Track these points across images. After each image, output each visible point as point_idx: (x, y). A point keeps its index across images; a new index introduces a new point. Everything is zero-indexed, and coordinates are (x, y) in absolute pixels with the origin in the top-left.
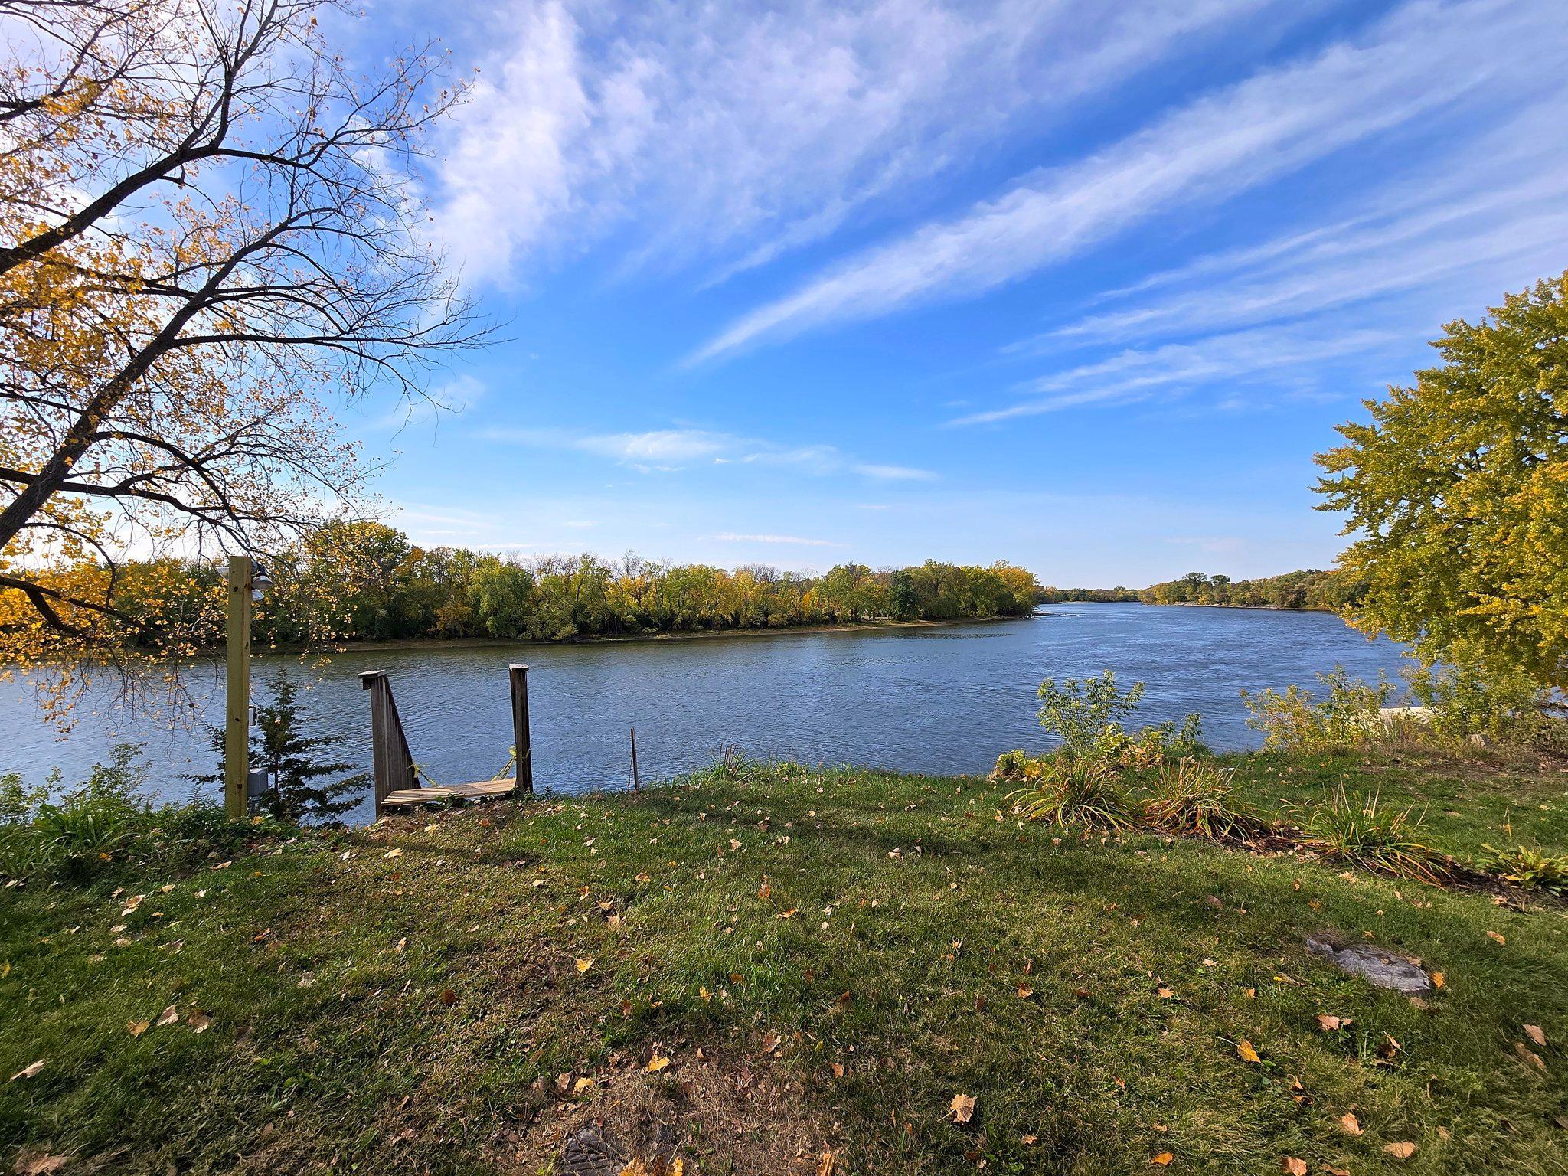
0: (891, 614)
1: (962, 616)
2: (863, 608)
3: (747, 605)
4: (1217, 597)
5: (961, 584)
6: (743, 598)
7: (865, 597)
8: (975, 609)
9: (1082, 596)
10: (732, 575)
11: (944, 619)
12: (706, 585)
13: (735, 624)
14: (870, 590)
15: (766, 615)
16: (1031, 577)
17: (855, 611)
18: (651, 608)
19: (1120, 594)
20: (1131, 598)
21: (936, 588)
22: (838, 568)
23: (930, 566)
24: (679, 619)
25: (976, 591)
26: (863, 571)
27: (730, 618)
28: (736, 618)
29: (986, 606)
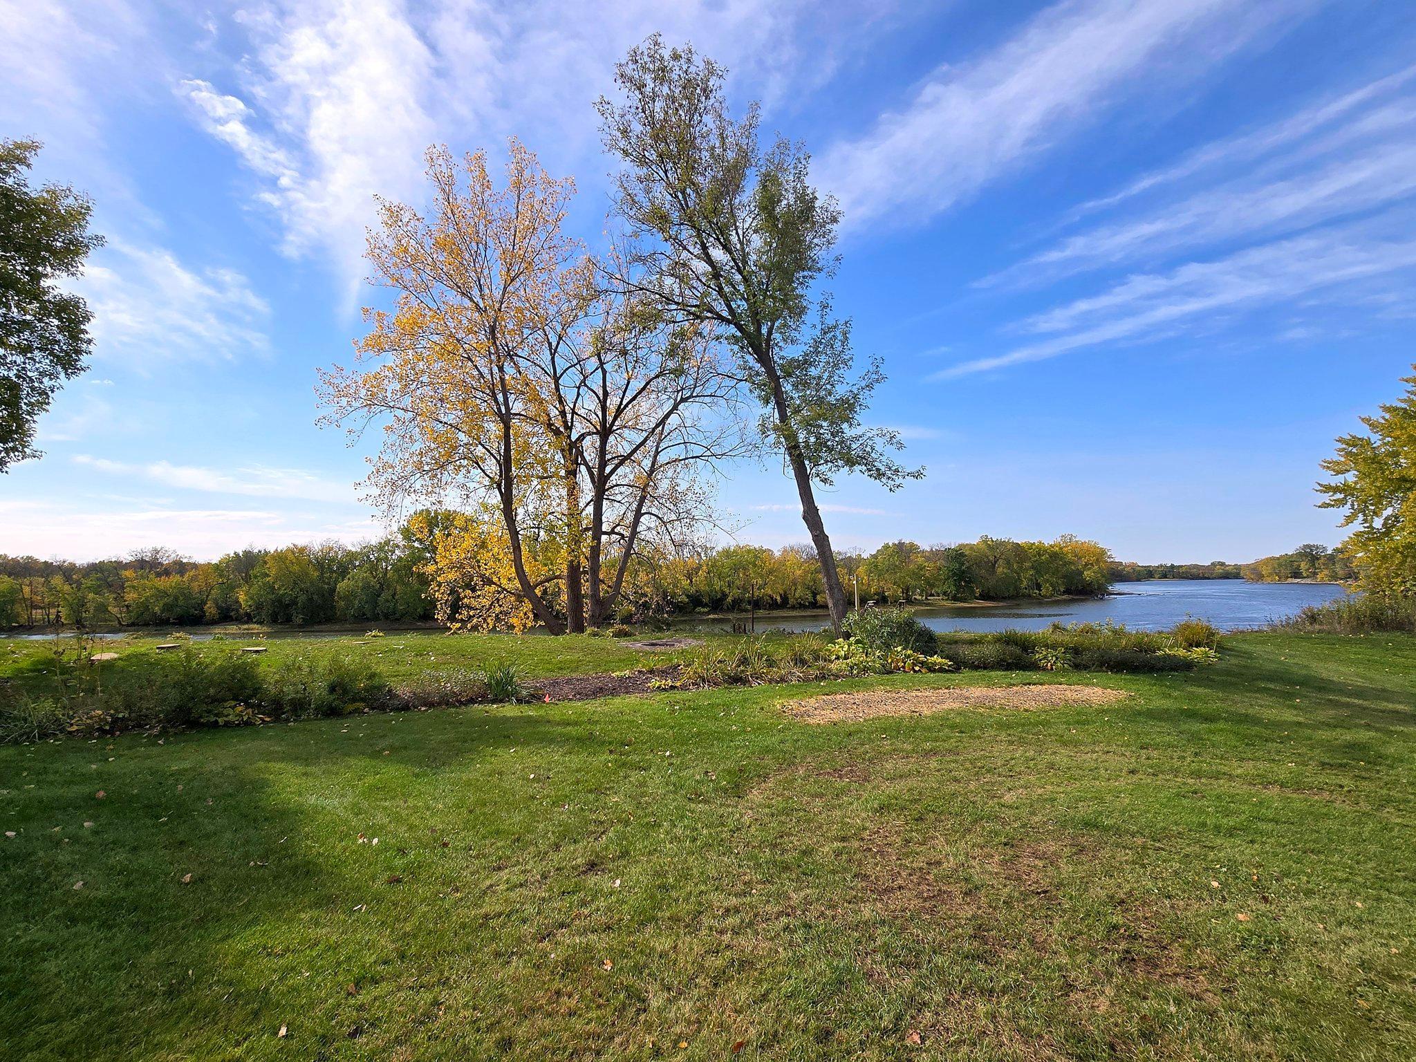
0: (945, 593)
1: (1024, 596)
2: (915, 587)
3: (795, 584)
4: (1341, 573)
5: (1021, 562)
6: (791, 577)
7: (916, 575)
8: (1039, 587)
9: (1170, 573)
10: (777, 554)
11: (1004, 599)
12: (755, 565)
13: (784, 603)
14: (921, 568)
15: (814, 595)
16: (1103, 552)
17: (906, 590)
18: (703, 588)
19: (1219, 570)
20: (1230, 574)
21: (994, 565)
22: (886, 547)
23: (985, 542)
24: (730, 599)
25: (1039, 568)
26: (913, 548)
27: (778, 598)
28: (785, 598)
29: (1052, 585)
